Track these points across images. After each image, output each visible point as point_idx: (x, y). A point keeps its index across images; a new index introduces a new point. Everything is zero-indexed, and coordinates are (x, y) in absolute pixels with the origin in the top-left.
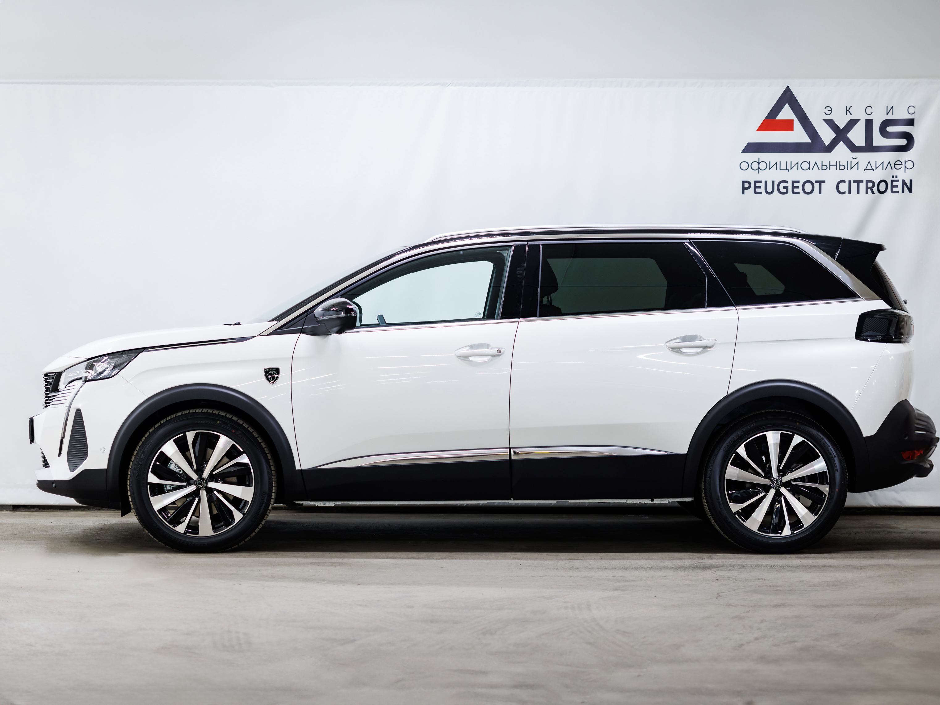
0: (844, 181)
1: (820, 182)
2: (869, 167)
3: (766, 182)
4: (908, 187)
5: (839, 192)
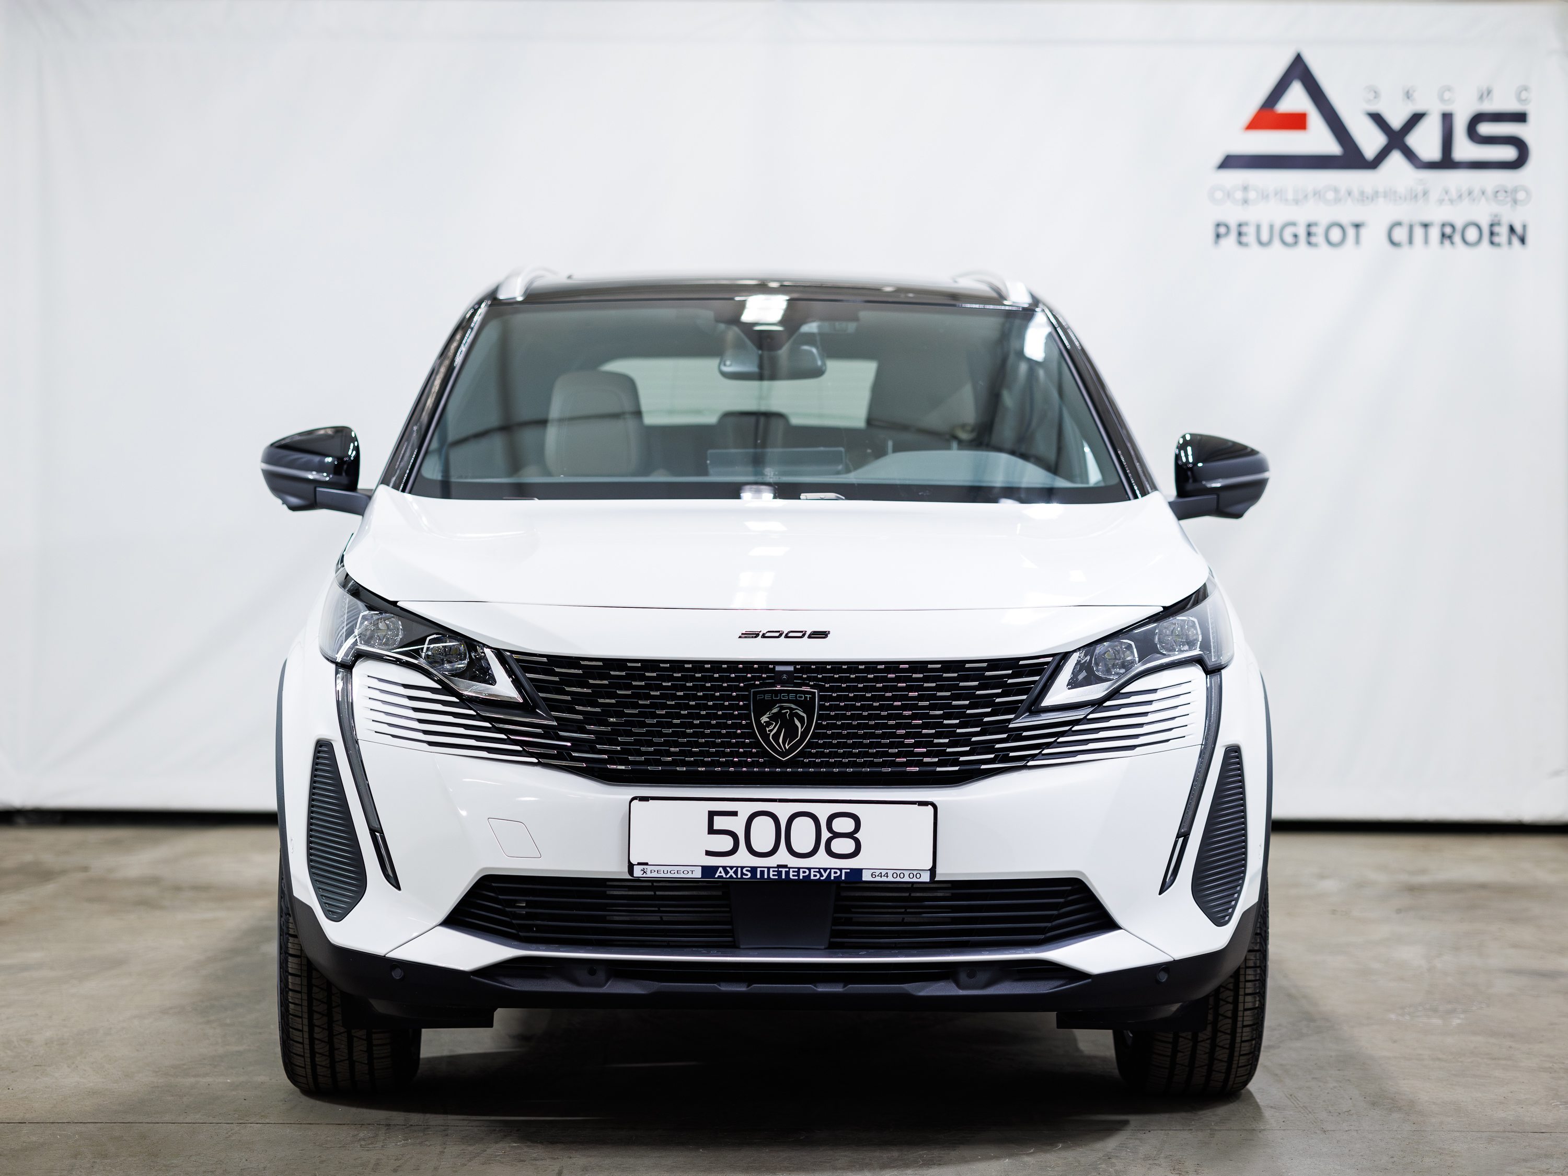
0: (1400, 224)
1: (1357, 226)
3: (1258, 228)
4: (1518, 235)
5: (1393, 243)
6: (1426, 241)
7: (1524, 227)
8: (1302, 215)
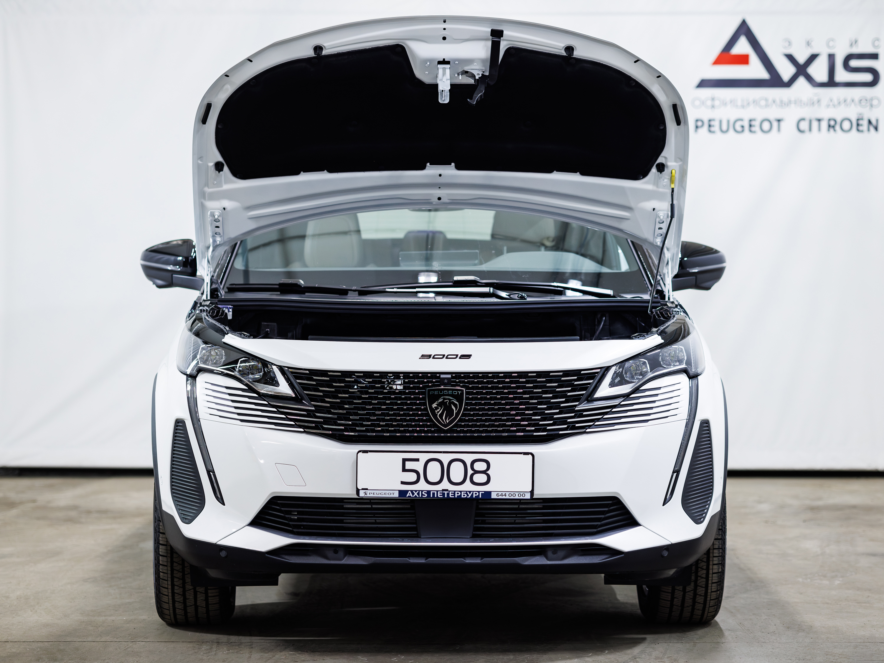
0: (804, 119)
1: (779, 121)
2: (831, 104)
3: (721, 122)
4: (874, 126)
5: (800, 131)
6: (819, 130)
7: (877, 121)
8: (746, 115)
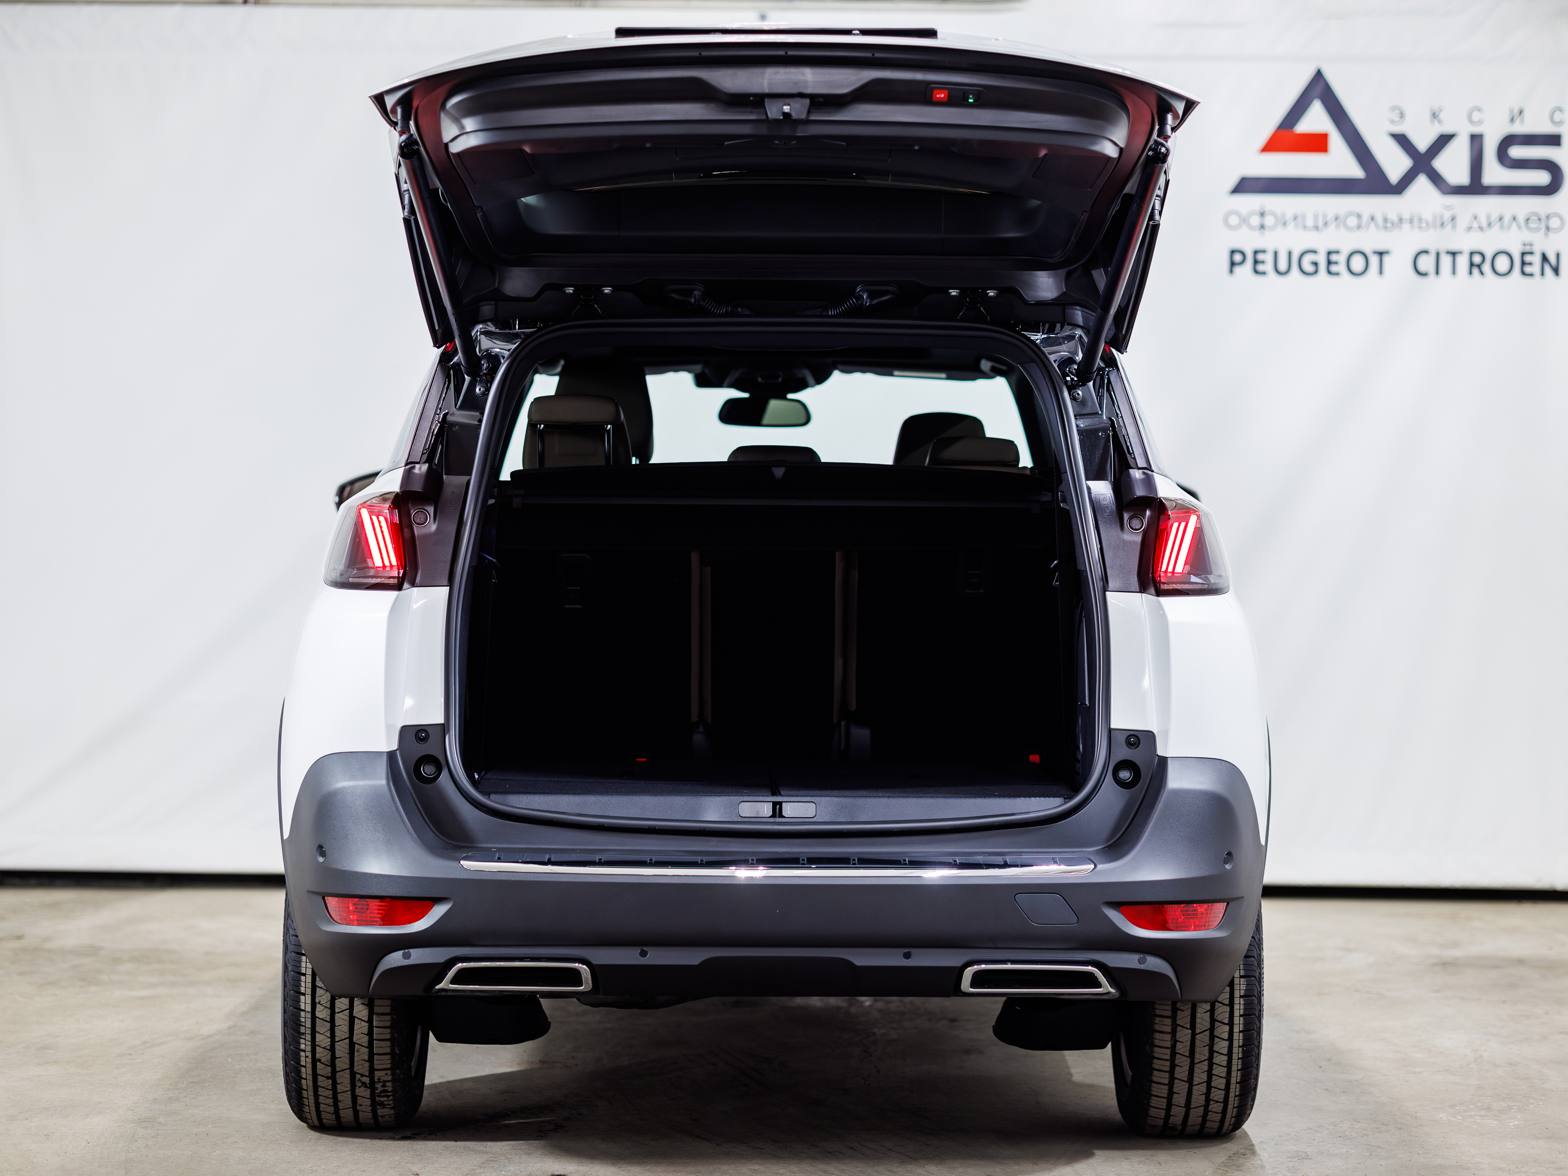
0: (1426, 252)
1: (1381, 254)
2: (1475, 225)
3: (1276, 254)
4: (1552, 265)
5: (1419, 273)
6: (1454, 271)
7: (1558, 255)
8: (1322, 242)
